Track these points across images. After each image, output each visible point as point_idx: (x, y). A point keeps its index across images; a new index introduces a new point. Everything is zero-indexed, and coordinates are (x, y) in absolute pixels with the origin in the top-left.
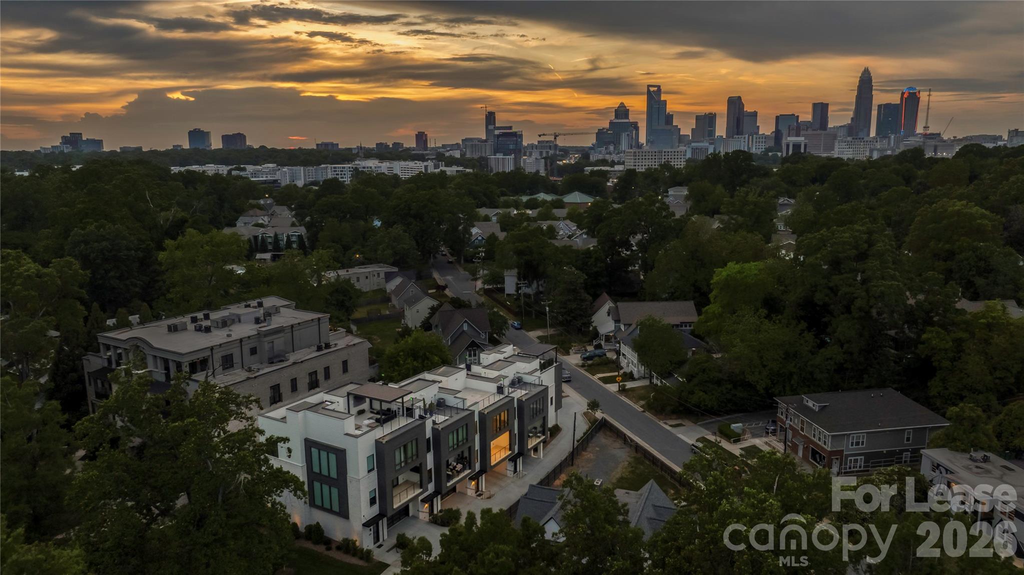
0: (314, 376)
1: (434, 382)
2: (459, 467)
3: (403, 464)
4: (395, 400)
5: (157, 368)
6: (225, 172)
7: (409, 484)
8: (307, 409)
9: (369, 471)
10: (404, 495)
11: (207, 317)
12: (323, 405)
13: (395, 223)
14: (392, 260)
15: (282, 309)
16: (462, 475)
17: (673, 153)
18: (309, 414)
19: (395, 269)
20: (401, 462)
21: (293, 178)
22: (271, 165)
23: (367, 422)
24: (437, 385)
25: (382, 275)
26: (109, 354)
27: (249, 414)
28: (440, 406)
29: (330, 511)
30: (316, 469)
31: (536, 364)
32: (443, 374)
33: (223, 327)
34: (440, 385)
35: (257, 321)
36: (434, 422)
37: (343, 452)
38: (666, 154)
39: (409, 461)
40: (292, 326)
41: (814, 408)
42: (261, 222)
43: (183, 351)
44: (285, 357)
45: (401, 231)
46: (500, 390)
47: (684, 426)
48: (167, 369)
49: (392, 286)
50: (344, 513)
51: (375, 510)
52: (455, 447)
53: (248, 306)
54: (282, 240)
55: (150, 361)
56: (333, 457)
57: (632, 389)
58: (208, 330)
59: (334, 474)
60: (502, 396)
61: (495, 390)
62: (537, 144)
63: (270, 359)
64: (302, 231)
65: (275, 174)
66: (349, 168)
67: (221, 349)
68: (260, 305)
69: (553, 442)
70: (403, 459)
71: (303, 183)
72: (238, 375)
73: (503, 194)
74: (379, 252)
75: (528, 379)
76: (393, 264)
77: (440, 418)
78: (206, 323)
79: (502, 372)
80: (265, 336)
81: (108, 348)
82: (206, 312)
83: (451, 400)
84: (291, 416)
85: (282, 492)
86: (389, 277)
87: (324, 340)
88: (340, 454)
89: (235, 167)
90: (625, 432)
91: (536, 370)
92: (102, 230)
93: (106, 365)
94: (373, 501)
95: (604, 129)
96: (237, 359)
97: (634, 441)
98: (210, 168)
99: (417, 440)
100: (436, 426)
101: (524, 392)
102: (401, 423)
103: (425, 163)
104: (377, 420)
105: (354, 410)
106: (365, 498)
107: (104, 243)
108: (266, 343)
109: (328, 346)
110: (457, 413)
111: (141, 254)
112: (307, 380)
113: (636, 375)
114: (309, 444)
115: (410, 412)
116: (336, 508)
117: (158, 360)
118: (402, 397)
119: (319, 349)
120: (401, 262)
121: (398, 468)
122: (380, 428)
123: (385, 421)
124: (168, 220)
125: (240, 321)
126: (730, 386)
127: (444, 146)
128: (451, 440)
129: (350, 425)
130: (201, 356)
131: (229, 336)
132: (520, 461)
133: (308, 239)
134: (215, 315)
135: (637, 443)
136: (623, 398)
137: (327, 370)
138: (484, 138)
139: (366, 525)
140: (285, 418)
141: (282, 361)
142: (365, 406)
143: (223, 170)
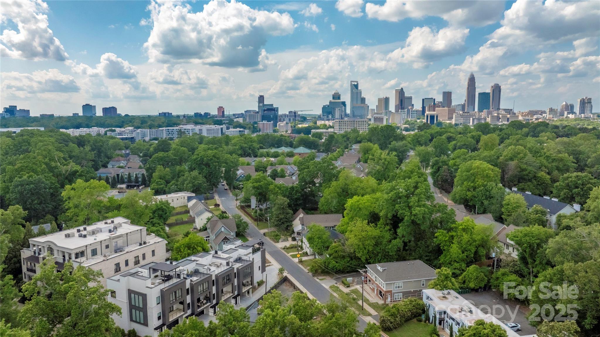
0: (137, 258)
1: (194, 261)
2: (205, 301)
3: (174, 301)
4: (172, 270)
5: (59, 256)
6: (103, 132)
7: (178, 310)
8: (130, 275)
9: (158, 304)
10: (174, 315)
11: (85, 229)
12: (137, 274)
13: (194, 169)
14: (192, 190)
15: (123, 224)
16: (206, 306)
17: (361, 122)
18: (130, 278)
19: (194, 195)
20: (173, 300)
21: (144, 135)
22: (130, 128)
23: (158, 281)
24: (195, 262)
25: (186, 198)
26: (35, 248)
27: (99, 279)
28: (196, 272)
29: (139, 323)
30: (133, 303)
31: (250, 250)
32: (200, 257)
33: (93, 235)
34: (197, 262)
35: (110, 231)
36: (191, 281)
37: (146, 295)
38: (357, 122)
39: (178, 299)
40: (127, 234)
41: (380, 270)
42: (122, 165)
43: (72, 248)
44: (123, 249)
45: (197, 174)
46: (228, 264)
47: (326, 279)
48: (64, 256)
49: (191, 204)
50: (146, 324)
51: (160, 322)
52: (202, 292)
53: (106, 223)
54: (133, 176)
55: (55, 252)
56: (141, 298)
57: (306, 261)
58: (85, 236)
59: (141, 306)
60: (228, 267)
61: (225, 264)
62: (288, 114)
63: (115, 250)
64: (144, 172)
65: (132, 134)
66: (177, 129)
67: (91, 246)
68: (113, 222)
69: (259, 289)
70: (174, 298)
71: (149, 139)
72: (99, 258)
73: (262, 148)
74: (185, 185)
75: (244, 258)
76: (193, 192)
77: (195, 279)
78: (84, 233)
79: (231, 255)
80: (113, 239)
81: (34, 246)
82: (85, 226)
83: (201, 270)
84: (122, 279)
85: (113, 313)
86: (190, 199)
87: (143, 240)
88: (144, 297)
89: (110, 129)
91: (250, 253)
92: (30, 178)
93: (33, 254)
94: (159, 318)
95: (326, 105)
96: (99, 251)
98: (94, 130)
99: (181, 289)
100: (192, 283)
101: (241, 265)
102: (175, 281)
103: (221, 126)
104: (163, 280)
105: (153, 276)
106: (156, 317)
107: (32, 186)
108: (113, 243)
109: (145, 243)
110: (204, 276)
111: (51, 191)
112: (134, 261)
113: (309, 254)
114: (130, 292)
115: (179, 276)
116: (142, 322)
117: (60, 252)
118: (175, 269)
119: (141, 244)
120: (197, 190)
121: (171, 302)
122: (164, 284)
123: (166, 281)
124: (67, 171)
125: (101, 231)
126: (348, 259)
127: (234, 115)
128: (200, 288)
129: (149, 283)
130: (81, 250)
131: (95, 239)
132: (239, 298)
133: (147, 176)
134: (90, 228)
136: (300, 266)
137: (144, 255)
138: (257, 110)
139: (156, 329)
140: (119, 280)
141: (121, 251)
142: (159, 273)
143: (102, 130)
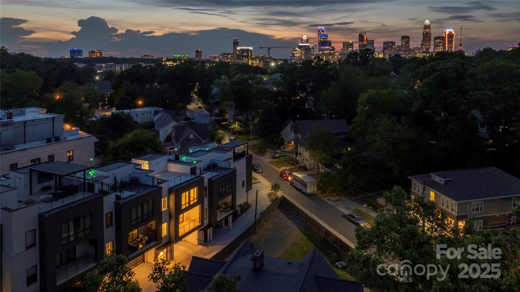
2: (145, 239)
3: (72, 239)
9: (30, 247)
16: (146, 247)
19: (161, 109)
20: (70, 237)
22: (110, 63)
28: (132, 183)
31: (230, 155)
36: (118, 198)
39: (81, 235)
40: (25, 122)
41: (441, 182)
46: (193, 171)
47: (342, 201)
49: (157, 117)
52: (139, 220)
60: (194, 176)
61: (188, 172)
64: (111, 91)
69: (243, 216)
74: (152, 99)
75: (221, 165)
90: (298, 207)
91: (230, 159)
94: (31, 280)
97: (305, 213)
99: (91, 213)
100: (119, 201)
105: (36, 187)
109: (58, 139)
110: (146, 190)
115: (90, 188)
119: (49, 141)
120: (166, 106)
122: (53, 202)
123: (62, 196)
128: (135, 213)
133: (114, 94)
135: (307, 214)
137: (51, 158)
142: (52, 183)
